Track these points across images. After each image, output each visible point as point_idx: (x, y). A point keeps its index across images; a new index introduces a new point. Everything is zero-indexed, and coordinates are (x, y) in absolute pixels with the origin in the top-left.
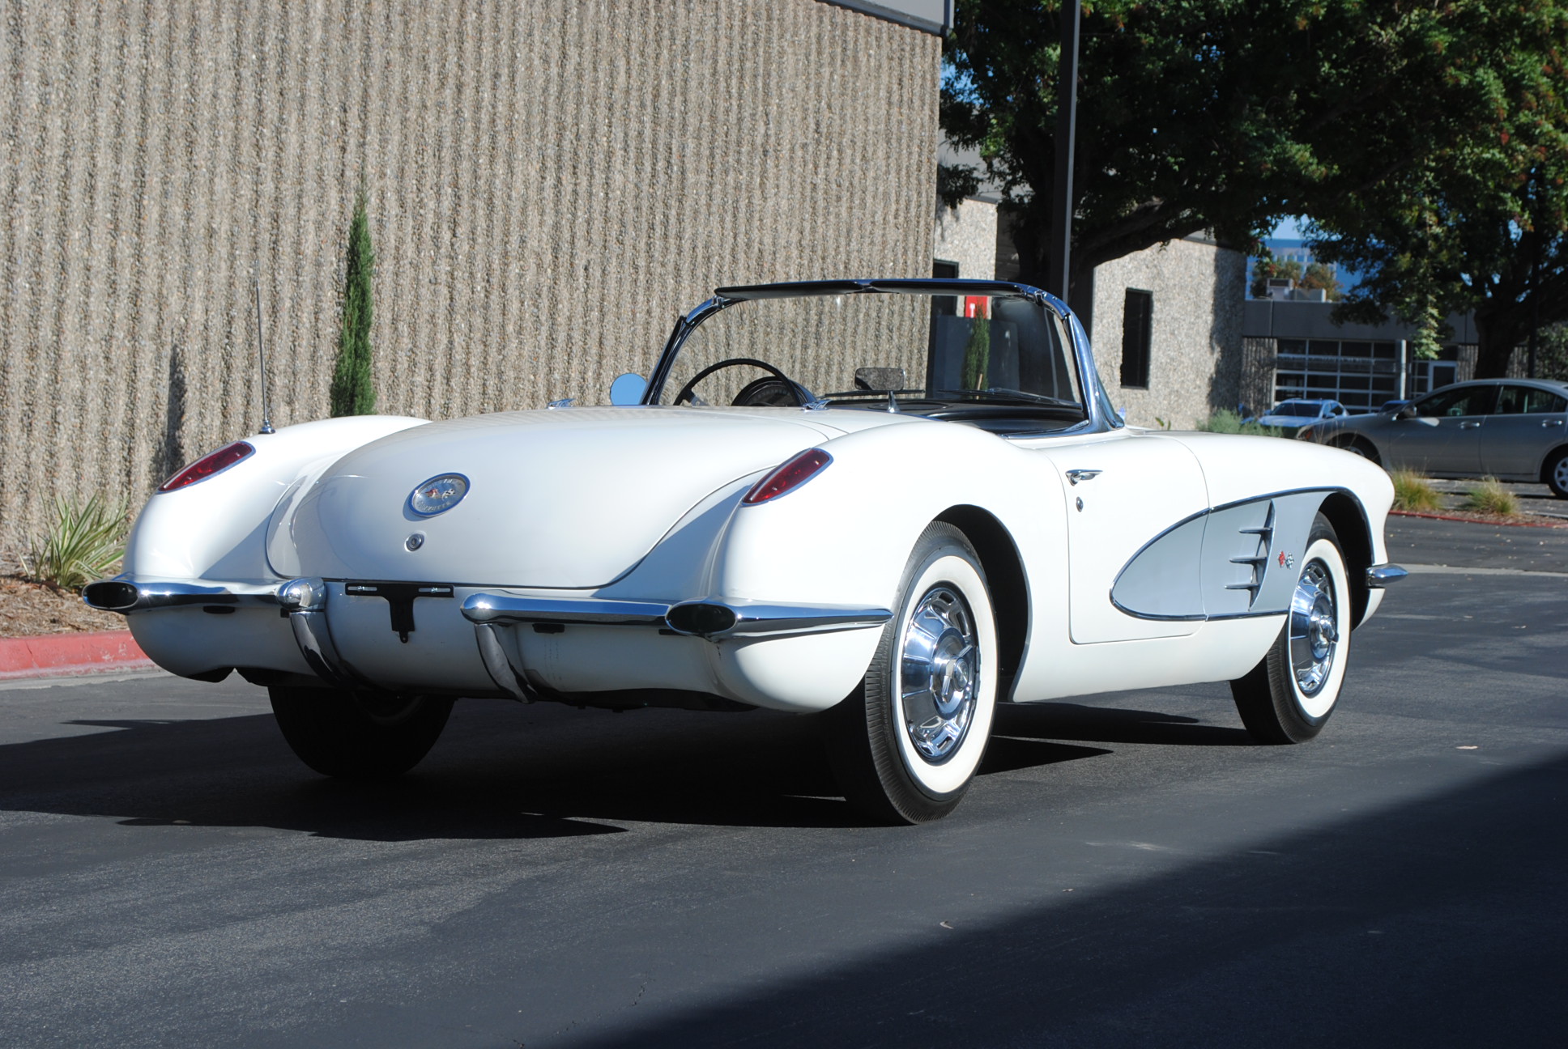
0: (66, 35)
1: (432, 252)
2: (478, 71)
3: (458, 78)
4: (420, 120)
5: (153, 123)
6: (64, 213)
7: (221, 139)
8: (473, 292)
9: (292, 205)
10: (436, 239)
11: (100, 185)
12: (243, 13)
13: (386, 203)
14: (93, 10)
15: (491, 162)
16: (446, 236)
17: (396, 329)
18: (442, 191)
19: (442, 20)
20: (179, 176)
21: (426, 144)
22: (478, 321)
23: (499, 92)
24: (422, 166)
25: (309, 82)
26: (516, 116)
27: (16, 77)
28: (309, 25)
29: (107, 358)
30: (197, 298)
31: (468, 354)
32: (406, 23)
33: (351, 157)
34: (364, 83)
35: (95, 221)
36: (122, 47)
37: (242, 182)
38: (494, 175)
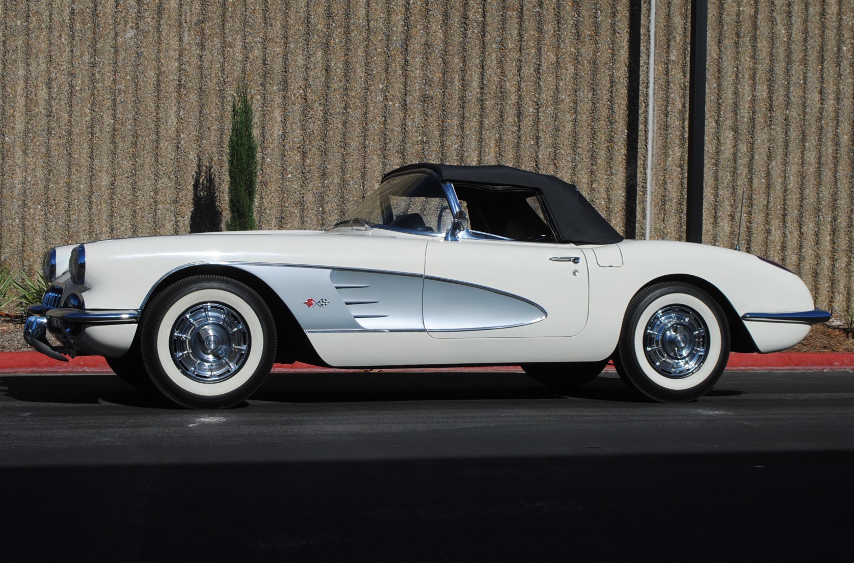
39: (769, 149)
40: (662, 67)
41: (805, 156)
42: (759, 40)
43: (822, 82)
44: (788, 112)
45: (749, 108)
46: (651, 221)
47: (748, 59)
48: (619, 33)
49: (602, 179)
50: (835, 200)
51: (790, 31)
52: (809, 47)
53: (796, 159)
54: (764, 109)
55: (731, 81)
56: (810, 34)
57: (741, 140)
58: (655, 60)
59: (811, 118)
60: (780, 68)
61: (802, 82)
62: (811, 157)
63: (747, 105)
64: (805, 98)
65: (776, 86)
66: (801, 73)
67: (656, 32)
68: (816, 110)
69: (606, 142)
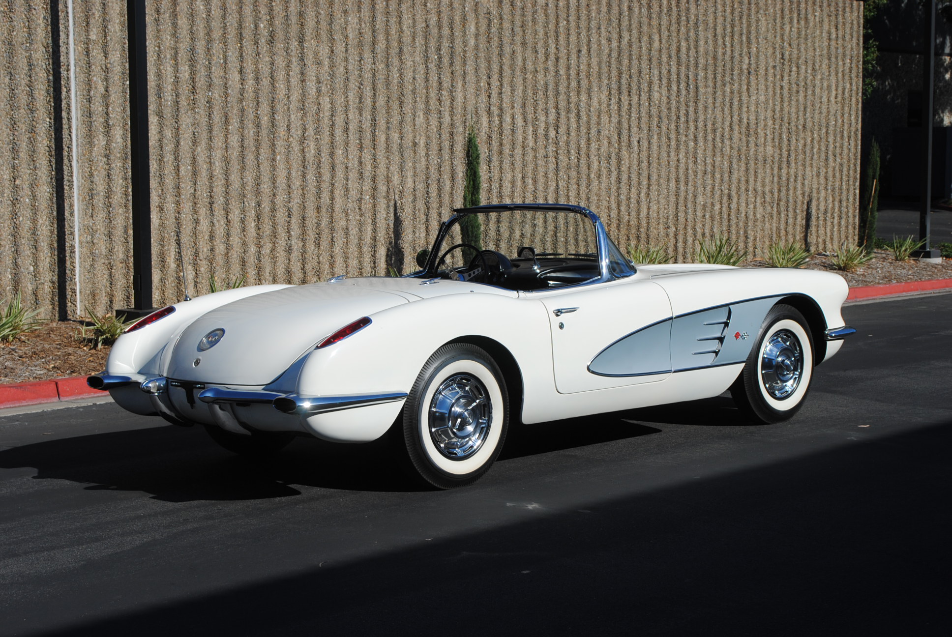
0: (330, 58)
1: (545, 142)
2: (568, 50)
3: (556, 54)
4: (534, 78)
5: (379, 95)
6: (332, 143)
7: (418, 99)
8: (569, 160)
9: (461, 126)
10: (546, 136)
11: (351, 128)
12: (428, 36)
13: (515, 121)
14: (344, 44)
15: (578, 94)
16: (552, 133)
17: (524, 182)
18: (549, 112)
19: (545, 27)
20: (396, 119)
21: (538, 90)
22: (573, 174)
23: (581, 59)
24: (536, 100)
25: (467, 66)
26: (592, 70)
27: (303, 81)
28: (466, 38)
29: (360, 209)
30: (409, 177)
31: (568, 190)
32: (524, 31)
33: (494, 99)
34: (500, 63)
35: (349, 145)
36: (360, 60)
37: (431, 118)
38: (580, 101)
39: (194, 134)
40: (82, 47)
41: (229, 140)
42: (179, 17)
43: (242, 61)
44: (210, 94)
45: (172, 90)
46: (79, 218)
47: (169, 38)
48: (35, 9)
49: (25, 174)
50: (258, 185)
51: (208, 7)
52: (228, 24)
53: (220, 144)
54: (187, 91)
55: (153, 61)
56: (229, 10)
57: (167, 126)
58: (75, 40)
59: (233, 99)
60: (200, 46)
61: (222, 61)
62: (234, 140)
63: (170, 87)
64: (226, 78)
65: (198, 67)
66: (221, 51)
67: (74, 9)
68: (237, 91)
69: (27, 133)
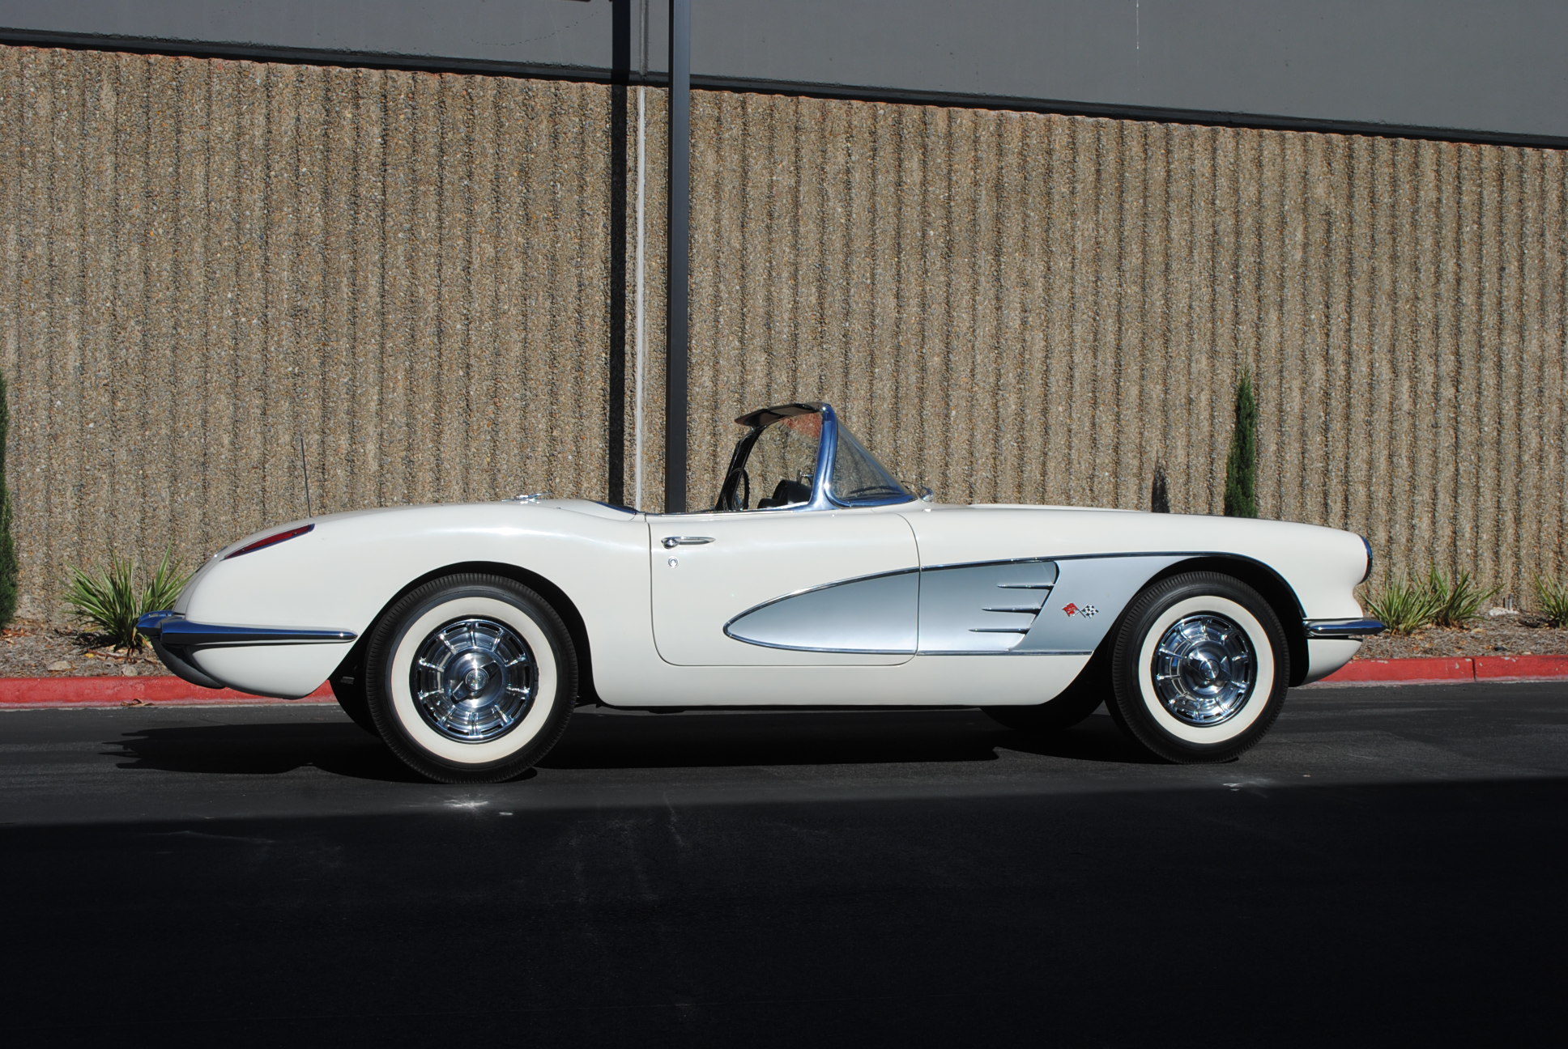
0: (1045, 277)
1: (1433, 405)
2: (1480, 268)
3: (1456, 274)
4: (1414, 309)
5: (1127, 330)
6: (1046, 395)
7: (1195, 336)
8: (1480, 432)
9: (1276, 378)
10: (1436, 395)
11: (1077, 375)
12: (1216, 247)
13: (1375, 371)
14: (1069, 259)
15: (1500, 334)
16: (1448, 392)
17: (1392, 462)
18: (1440, 359)
19: (1436, 233)
20: (1156, 365)
21: (1420, 325)
22: (1489, 454)
23: (1504, 281)
24: (1416, 342)
25: (1286, 290)
26: (1525, 298)
27: (998, 309)
28: (1285, 250)
29: (1091, 490)
30: (1180, 447)
31: (1478, 478)
32: (1394, 240)
33: (1337, 338)
34: (1349, 285)
35: (1074, 399)
36: (1096, 281)
37: (1218, 364)
38: (1502, 344)
39: (820, 378)
40: (656, 262)
41: (874, 388)
42: (801, 223)
43: (899, 281)
44: (847, 324)
45: (790, 319)
46: (642, 483)
47: (787, 250)
48: (589, 214)
49: (568, 424)
50: (921, 450)
51: (849, 208)
52: (877, 232)
53: (863, 392)
54: (813, 321)
55: (762, 281)
56: (879, 212)
57: (777, 366)
58: (645, 253)
59: (884, 331)
60: (834, 263)
61: (869, 281)
62: (884, 388)
63: (786, 316)
64: (873, 304)
65: (829, 288)
66: (868, 269)
67: (645, 213)
68: (890, 322)
69: (573, 371)
